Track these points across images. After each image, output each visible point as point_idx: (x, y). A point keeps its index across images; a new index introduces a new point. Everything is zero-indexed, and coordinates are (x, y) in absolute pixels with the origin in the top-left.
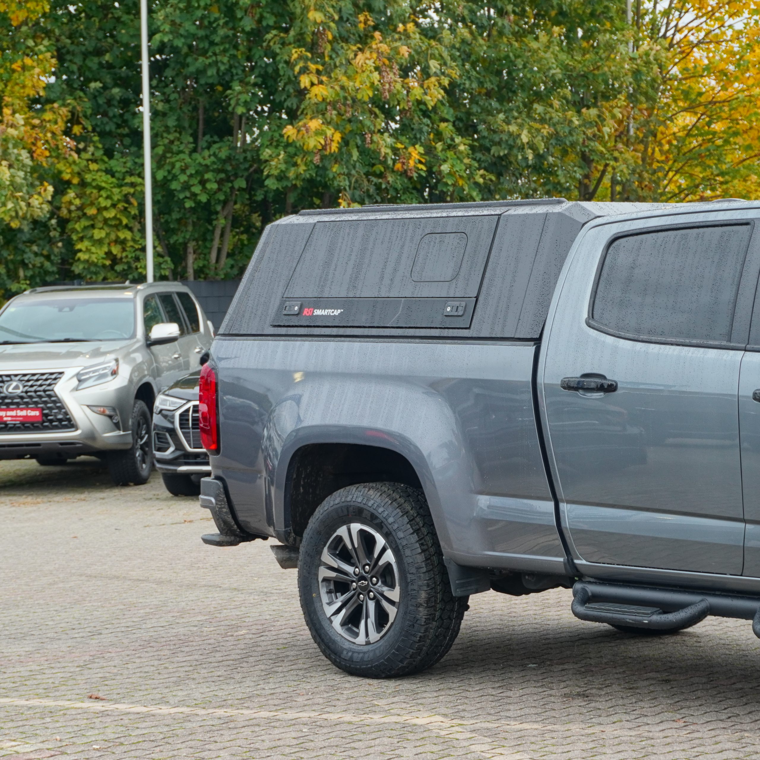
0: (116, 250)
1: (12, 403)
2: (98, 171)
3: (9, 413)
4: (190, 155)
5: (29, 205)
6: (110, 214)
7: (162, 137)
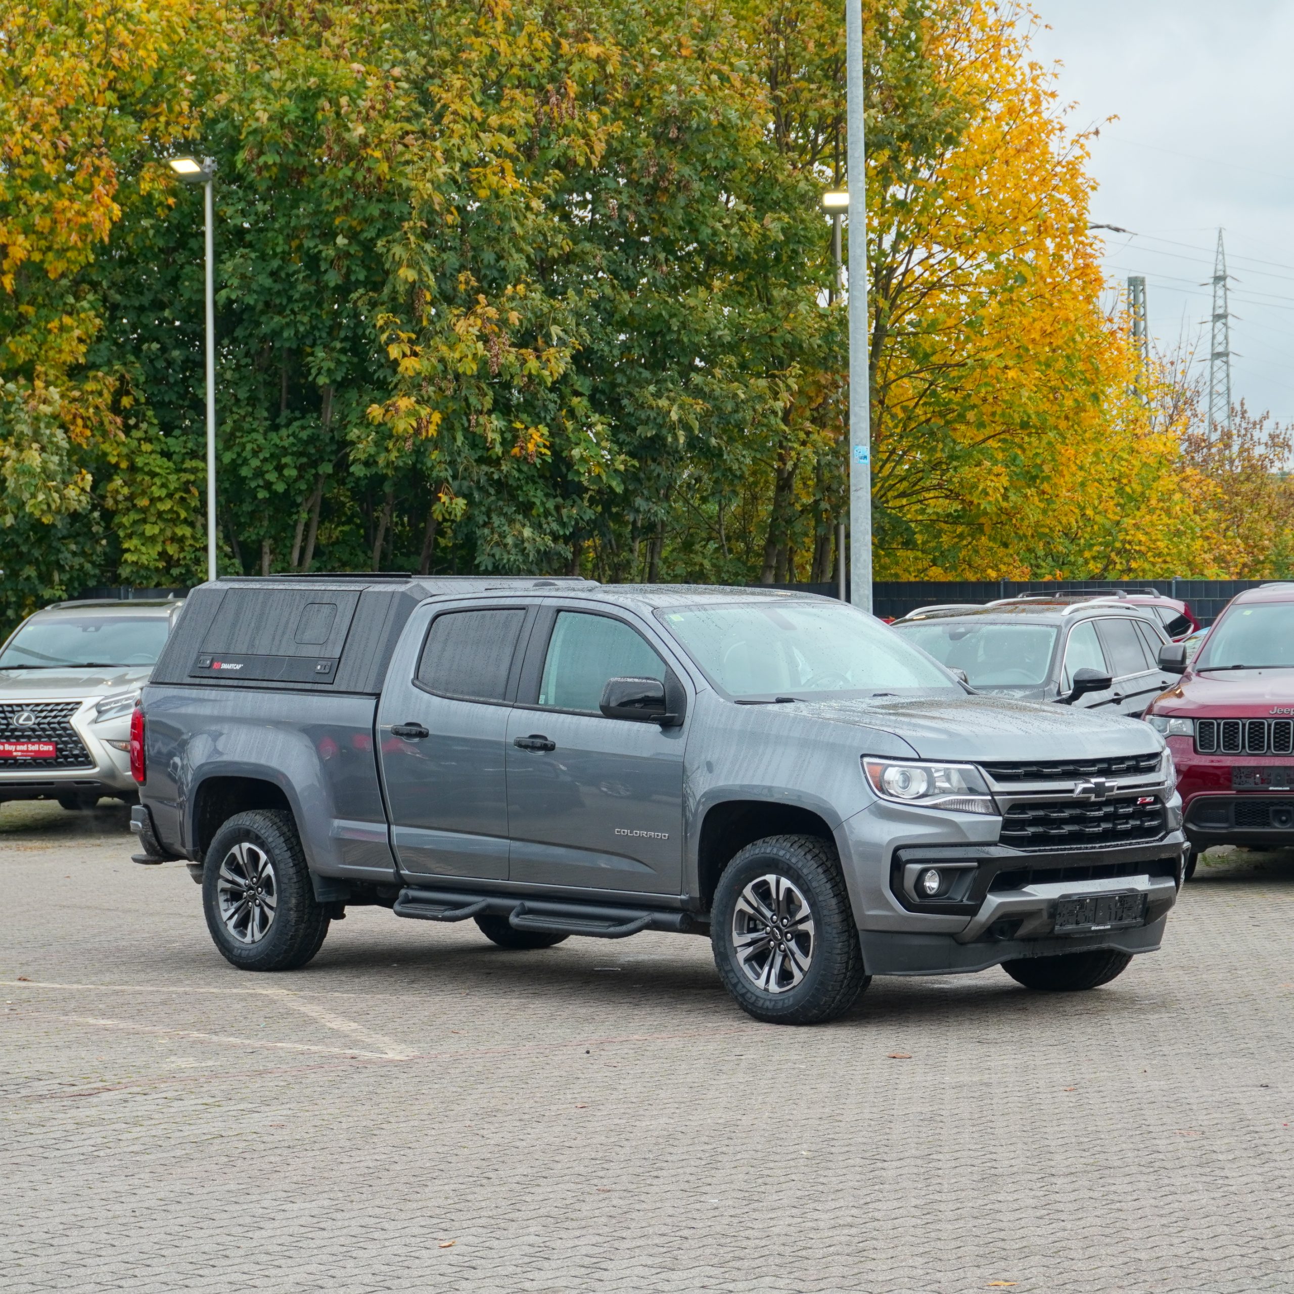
0: (172, 549)
1: (23, 737)
2: (152, 452)
3: (19, 748)
4: (265, 434)
5: (63, 497)
6: (165, 506)
7: (232, 412)
